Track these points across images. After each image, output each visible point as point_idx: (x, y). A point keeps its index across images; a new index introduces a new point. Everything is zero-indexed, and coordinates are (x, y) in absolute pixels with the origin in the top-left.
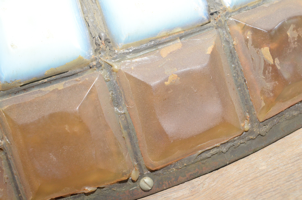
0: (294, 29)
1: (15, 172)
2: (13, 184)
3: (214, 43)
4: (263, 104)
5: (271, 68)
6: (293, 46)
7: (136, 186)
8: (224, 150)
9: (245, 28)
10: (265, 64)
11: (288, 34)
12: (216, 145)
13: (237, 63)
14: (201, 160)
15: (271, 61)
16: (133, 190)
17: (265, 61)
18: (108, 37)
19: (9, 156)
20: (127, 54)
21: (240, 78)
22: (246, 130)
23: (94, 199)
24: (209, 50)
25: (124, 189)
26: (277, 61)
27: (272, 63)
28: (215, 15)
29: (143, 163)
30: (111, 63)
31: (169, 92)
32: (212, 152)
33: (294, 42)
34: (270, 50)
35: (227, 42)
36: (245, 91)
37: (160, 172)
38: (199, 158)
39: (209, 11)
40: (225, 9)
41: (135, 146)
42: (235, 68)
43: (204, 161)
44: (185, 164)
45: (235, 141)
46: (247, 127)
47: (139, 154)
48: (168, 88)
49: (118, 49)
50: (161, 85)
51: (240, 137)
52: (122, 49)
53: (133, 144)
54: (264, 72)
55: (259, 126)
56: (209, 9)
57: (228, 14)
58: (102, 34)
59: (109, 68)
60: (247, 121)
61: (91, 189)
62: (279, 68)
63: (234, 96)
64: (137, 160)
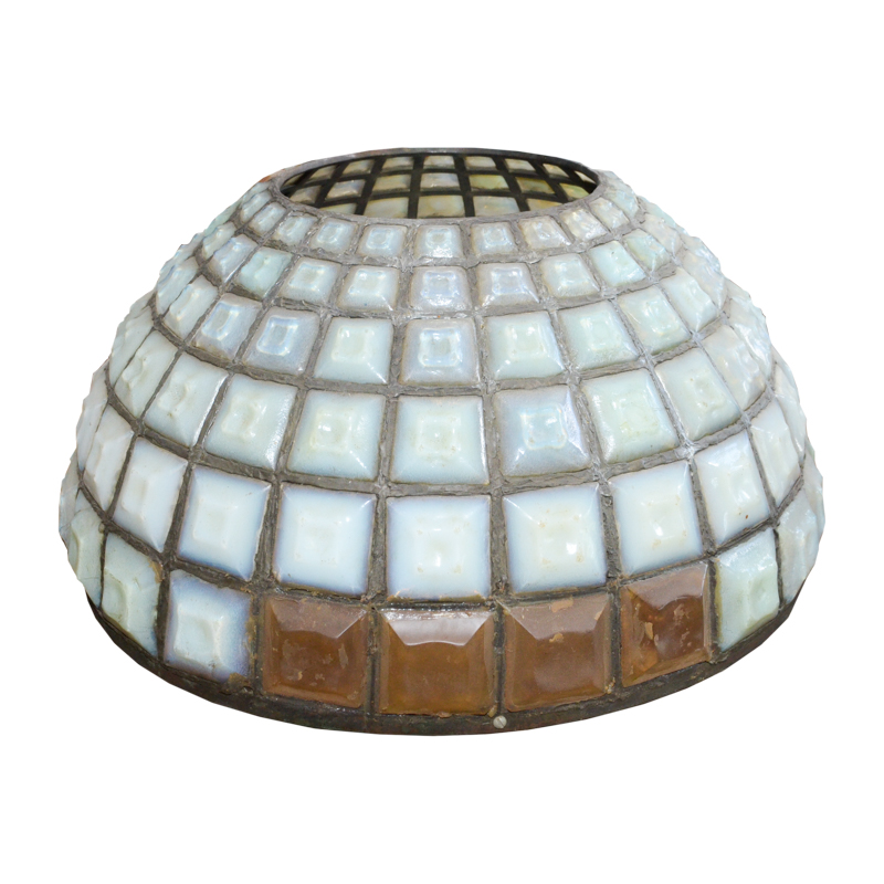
0: (681, 609)
2: (369, 689)
3: (603, 608)
4: (632, 673)
5: (649, 642)
6: (676, 624)
7: (490, 722)
8: (582, 707)
9: (636, 598)
10: (645, 637)
11: (675, 612)
12: (576, 702)
13: (619, 629)
14: (558, 712)
15: (651, 636)
16: (485, 725)
17: (645, 634)
18: (508, 583)
19: (376, 664)
20: (521, 601)
21: (618, 643)
22: (608, 693)
24: (597, 616)
25: (477, 722)
26: (657, 637)
27: (652, 638)
28: (612, 579)
29: (504, 702)
30: (503, 605)
31: (550, 648)
32: (570, 707)
33: (678, 621)
34: (653, 627)
35: (616, 608)
36: (618, 656)
37: (516, 714)
38: (556, 711)
39: (607, 574)
40: (621, 577)
41: (501, 686)
42: (615, 633)
44: (542, 713)
45: (594, 700)
46: (609, 691)
47: (503, 694)
48: (550, 645)
49: (513, 595)
50: (545, 642)
51: (600, 699)
52: (517, 595)
53: (500, 684)
54: (642, 644)
55: (622, 692)
56: (608, 572)
57: (624, 581)
58: (504, 578)
59: (500, 610)
60: (612, 684)
61: (446, 715)
62: (656, 644)
63: (606, 660)
64: (499, 699)
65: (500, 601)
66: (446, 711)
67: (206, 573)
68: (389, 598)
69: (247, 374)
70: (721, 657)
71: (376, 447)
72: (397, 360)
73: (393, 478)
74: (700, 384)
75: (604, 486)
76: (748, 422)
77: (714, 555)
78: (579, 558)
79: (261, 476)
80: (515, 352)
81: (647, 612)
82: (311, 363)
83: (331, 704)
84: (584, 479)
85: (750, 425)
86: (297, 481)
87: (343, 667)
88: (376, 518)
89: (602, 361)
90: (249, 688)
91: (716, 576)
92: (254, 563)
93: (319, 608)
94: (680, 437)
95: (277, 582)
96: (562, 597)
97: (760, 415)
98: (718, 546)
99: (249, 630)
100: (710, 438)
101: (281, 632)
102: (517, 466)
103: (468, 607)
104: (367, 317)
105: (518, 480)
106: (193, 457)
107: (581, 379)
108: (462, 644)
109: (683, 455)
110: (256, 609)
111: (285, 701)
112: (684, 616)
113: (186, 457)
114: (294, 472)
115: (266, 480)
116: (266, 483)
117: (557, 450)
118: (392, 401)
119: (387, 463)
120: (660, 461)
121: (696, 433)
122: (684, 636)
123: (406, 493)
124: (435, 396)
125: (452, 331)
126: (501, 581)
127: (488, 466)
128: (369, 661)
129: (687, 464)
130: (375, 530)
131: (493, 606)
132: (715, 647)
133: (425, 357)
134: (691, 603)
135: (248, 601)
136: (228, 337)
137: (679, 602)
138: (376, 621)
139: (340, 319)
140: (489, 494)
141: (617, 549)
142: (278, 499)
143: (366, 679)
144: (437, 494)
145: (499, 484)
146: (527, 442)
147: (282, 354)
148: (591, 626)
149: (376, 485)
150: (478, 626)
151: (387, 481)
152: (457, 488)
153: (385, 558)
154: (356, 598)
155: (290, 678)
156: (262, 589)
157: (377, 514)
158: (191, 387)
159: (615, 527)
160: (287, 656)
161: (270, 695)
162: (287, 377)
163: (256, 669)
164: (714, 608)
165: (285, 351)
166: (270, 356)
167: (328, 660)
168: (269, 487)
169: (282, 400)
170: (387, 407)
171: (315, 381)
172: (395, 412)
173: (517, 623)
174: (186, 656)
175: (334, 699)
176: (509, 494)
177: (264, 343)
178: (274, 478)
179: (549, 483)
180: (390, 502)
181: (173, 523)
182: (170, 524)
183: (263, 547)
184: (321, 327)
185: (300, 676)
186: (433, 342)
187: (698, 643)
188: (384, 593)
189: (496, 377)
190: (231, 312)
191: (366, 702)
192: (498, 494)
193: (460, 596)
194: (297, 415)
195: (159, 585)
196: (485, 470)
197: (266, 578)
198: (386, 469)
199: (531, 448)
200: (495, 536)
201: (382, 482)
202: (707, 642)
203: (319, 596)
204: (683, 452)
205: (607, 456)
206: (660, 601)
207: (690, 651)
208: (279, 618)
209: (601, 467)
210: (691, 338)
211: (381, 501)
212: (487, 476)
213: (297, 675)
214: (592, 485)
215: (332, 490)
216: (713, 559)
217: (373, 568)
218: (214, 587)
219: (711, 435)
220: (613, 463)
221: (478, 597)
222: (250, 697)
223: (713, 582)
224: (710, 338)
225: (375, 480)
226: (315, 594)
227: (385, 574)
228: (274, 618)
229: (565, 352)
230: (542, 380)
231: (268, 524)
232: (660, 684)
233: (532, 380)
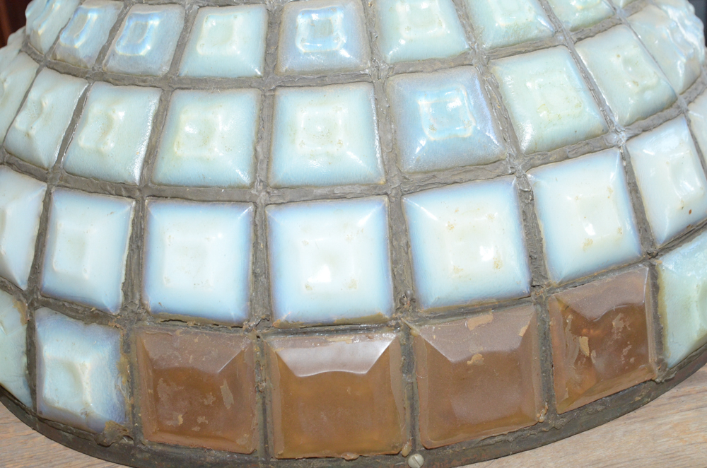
0: (621, 320)
1: (268, 419)
2: (262, 431)
3: (529, 323)
4: (567, 396)
5: (585, 359)
6: (616, 338)
7: (404, 461)
8: (511, 439)
9: (567, 308)
10: (579, 354)
11: (614, 323)
12: (504, 433)
13: (549, 346)
14: (483, 446)
15: (587, 353)
16: (399, 465)
17: (580, 350)
18: (414, 297)
19: (267, 401)
20: (430, 318)
21: (548, 363)
22: (541, 421)
23: (352, 467)
24: (522, 332)
25: (389, 463)
26: (594, 354)
27: (588, 355)
28: (537, 288)
29: (419, 439)
30: (410, 325)
31: (469, 372)
32: (496, 439)
33: (618, 333)
34: (589, 341)
35: (544, 322)
36: (550, 378)
37: (434, 451)
38: (481, 444)
39: (531, 282)
40: (549, 285)
41: (414, 419)
42: (545, 352)
43: (486, 448)
44: (464, 448)
45: (524, 430)
46: (542, 418)
47: (417, 428)
48: (468, 368)
49: (422, 311)
50: (462, 364)
51: (532, 428)
52: (426, 312)
53: (413, 417)
54: (576, 363)
55: (556, 419)
56: (532, 281)
57: (552, 290)
58: (409, 292)
59: (407, 330)
60: (544, 411)
61: (353, 456)
62: (594, 361)
63: (536, 382)
64: (413, 434)
65: (406, 320)
66: (352, 452)
67: (72, 309)
68: (276, 322)
69: (107, 81)
70: (669, 374)
71: (251, 148)
72: (273, 48)
73: (272, 182)
74: (627, 62)
75: (522, 179)
76: (684, 105)
77: (654, 256)
78: (497, 265)
79: (124, 193)
80: (409, 29)
81: (580, 324)
82: (176, 61)
83: (219, 450)
84: (498, 171)
85: (688, 110)
86: (163, 194)
87: (228, 407)
88: (255, 231)
89: (512, 39)
90: (128, 437)
91: (658, 282)
92: (121, 293)
93: (196, 340)
94: (608, 122)
95: (147, 312)
96: (479, 312)
97: (697, 101)
98: (659, 246)
99: (121, 371)
100: (644, 123)
101: (154, 371)
102: (418, 161)
103: (368, 329)
104: (238, 4)
105: (419, 176)
106: (52, 179)
107: (488, 59)
108: (364, 372)
109: (614, 142)
110: (126, 347)
111: (170, 450)
112: (625, 328)
113: (45, 180)
114: (160, 184)
115: (129, 197)
116: (130, 200)
117: (464, 139)
118: (268, 94)
119: (265, 166)
120: (587, 148)
121: (627, 117)
122: (625, 351)
123: (288, 198)
124: (317, 85)
125: (334, 10)
126: (406, 296)
127: (383, 162)
128: (258, 397)
129: (619, 151)
130: (256, 245)
131: (397, 325)
132: (661, 362)
133: (303, 40)
134: (632, 311)
135: (118, 338)
136: (86, 44)
137: (618, 311)
138: (262, 351)
139: (207, 8)
140: (386, 194)
141: (542, 252)
142: (143, 217)
143: (257, 419)
144: (324, 198)
145: (397, 182)
146: (427, 131)
147: (143, 53)
148: (516, 344)
149: (253, 192)
150: (382, 351)
151: (266, 186)
152: (347, 189)
153: (268, 278)
154: (238, 326)
155: (169, 423)
156: (131, 322)
157: (256, 225)
158: (47, 102)
159: (537, 226)
160: (164, 397)
161: (152, 443)
162: (149, 78)
163: (134, 415)
164: (658, 318)
165: (146, 49)
166: (130, 58)
167: (210, 400)
168: (134, 203)
169: (144, 103)
170: (263, 101)
171: (181, 80)
172: (272, 106)
173: (428, 344)
174: (56, 405)
175: (222, 444)
176: (410, 193)
177: (123, 43)
178: (138, 193)
179: (457, 178)
180: (271, 212)
181: (36, 256)
182: (32, 258)
183: (130, 274)
184: (186, 20)
185: (181, 420)
186: (312, 24)
187: (643, 358)
188: (269, 318)
189: (389, 61)
190: (90, 15)
191: (259, 446)
192: (397, 194)
193: (358, 316)
194: (161, 121)
195: (26, 326)
196: (380, 166)
197: (135, 309)
198: (263, 173)
199: (432, 138)
200: (395, 243)
201: (260, 188)
202: (652, 357)
203: (195, 326)
204: (614, 138)
205: (525, 145)
206: (595, 312)
207: (633, 367)
208: (151, 355)
209: (517, 157)
210: (614, 14)
211: (259, 210)
212: (382, 172)
213: (177, 419)
214: (508, 178)
215: (204, 201)
216: (655, 262)
217: (255, 289)
218: (81, 324)
219: (644, 118)
220: (532, 152)
221: (380, 316)
222: (130, 448)
223: (656, 288)
224: (635, 16)
225: (252, 185)
226: (191, 324)
227: (269, 296)
228: (146, 354)
229: (469, 29)
230: (443, 61)
231: (134, 246)
232: (600, 408)
233: (431, 61)
